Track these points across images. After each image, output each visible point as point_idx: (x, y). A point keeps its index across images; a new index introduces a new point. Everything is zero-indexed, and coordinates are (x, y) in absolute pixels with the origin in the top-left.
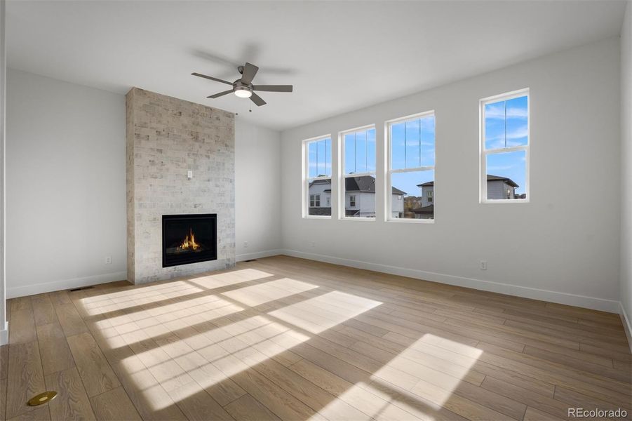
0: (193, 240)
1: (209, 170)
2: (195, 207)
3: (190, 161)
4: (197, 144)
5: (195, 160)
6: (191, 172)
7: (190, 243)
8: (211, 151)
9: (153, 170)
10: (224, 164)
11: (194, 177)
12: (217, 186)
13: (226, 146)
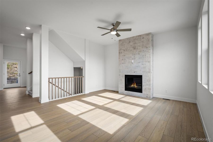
0: (135, 84)
1: (139, 59)
2: (134, 73)
3: (133, 57)
4: (135, 50)
5: (134, 56)
6: (133, 60)
7: (134, 86)
8: (140, 51)
9: (123, 61)
10: (145, 55)
11: (134, 62)
12: (142, 64)
13: (147, 47)
